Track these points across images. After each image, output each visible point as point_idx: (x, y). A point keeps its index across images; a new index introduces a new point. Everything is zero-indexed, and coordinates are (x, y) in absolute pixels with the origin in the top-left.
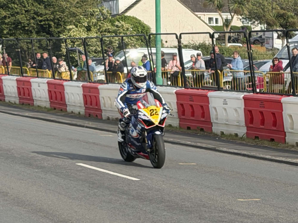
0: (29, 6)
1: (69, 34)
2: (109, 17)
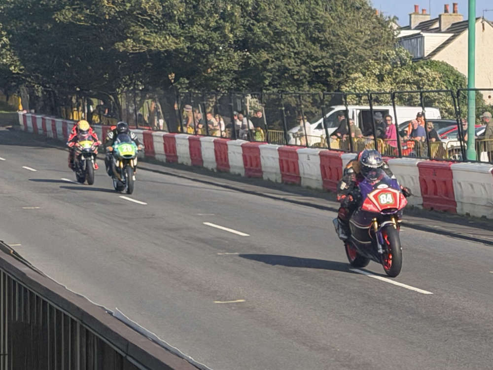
0: (299, 47)
1: (354, 85)
2: (409, 62)
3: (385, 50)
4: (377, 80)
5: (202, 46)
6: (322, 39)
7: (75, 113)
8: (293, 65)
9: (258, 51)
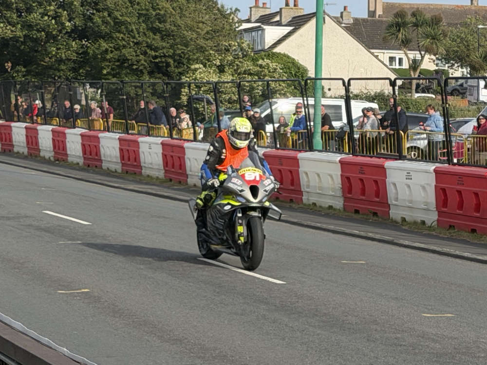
0: (139, 37)
2: (251, 53)
3: (227, 41)
4: (218, 71)
6: (163, 29)
8: (133, 55)
9: (98, 41)
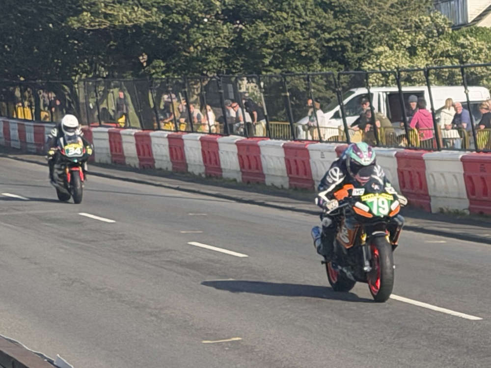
0: (306, 15)
1: (379, 61)
2: (448, 30)
3: (418, 15)
4: (408, 54)
5: (180, 19)
6: (336, 4)
7: (20, 110)
8: (300, 39)
9: (254, 23)
